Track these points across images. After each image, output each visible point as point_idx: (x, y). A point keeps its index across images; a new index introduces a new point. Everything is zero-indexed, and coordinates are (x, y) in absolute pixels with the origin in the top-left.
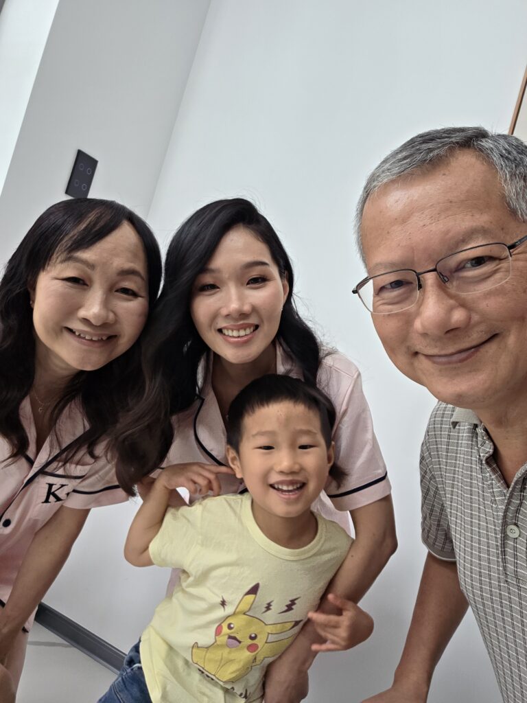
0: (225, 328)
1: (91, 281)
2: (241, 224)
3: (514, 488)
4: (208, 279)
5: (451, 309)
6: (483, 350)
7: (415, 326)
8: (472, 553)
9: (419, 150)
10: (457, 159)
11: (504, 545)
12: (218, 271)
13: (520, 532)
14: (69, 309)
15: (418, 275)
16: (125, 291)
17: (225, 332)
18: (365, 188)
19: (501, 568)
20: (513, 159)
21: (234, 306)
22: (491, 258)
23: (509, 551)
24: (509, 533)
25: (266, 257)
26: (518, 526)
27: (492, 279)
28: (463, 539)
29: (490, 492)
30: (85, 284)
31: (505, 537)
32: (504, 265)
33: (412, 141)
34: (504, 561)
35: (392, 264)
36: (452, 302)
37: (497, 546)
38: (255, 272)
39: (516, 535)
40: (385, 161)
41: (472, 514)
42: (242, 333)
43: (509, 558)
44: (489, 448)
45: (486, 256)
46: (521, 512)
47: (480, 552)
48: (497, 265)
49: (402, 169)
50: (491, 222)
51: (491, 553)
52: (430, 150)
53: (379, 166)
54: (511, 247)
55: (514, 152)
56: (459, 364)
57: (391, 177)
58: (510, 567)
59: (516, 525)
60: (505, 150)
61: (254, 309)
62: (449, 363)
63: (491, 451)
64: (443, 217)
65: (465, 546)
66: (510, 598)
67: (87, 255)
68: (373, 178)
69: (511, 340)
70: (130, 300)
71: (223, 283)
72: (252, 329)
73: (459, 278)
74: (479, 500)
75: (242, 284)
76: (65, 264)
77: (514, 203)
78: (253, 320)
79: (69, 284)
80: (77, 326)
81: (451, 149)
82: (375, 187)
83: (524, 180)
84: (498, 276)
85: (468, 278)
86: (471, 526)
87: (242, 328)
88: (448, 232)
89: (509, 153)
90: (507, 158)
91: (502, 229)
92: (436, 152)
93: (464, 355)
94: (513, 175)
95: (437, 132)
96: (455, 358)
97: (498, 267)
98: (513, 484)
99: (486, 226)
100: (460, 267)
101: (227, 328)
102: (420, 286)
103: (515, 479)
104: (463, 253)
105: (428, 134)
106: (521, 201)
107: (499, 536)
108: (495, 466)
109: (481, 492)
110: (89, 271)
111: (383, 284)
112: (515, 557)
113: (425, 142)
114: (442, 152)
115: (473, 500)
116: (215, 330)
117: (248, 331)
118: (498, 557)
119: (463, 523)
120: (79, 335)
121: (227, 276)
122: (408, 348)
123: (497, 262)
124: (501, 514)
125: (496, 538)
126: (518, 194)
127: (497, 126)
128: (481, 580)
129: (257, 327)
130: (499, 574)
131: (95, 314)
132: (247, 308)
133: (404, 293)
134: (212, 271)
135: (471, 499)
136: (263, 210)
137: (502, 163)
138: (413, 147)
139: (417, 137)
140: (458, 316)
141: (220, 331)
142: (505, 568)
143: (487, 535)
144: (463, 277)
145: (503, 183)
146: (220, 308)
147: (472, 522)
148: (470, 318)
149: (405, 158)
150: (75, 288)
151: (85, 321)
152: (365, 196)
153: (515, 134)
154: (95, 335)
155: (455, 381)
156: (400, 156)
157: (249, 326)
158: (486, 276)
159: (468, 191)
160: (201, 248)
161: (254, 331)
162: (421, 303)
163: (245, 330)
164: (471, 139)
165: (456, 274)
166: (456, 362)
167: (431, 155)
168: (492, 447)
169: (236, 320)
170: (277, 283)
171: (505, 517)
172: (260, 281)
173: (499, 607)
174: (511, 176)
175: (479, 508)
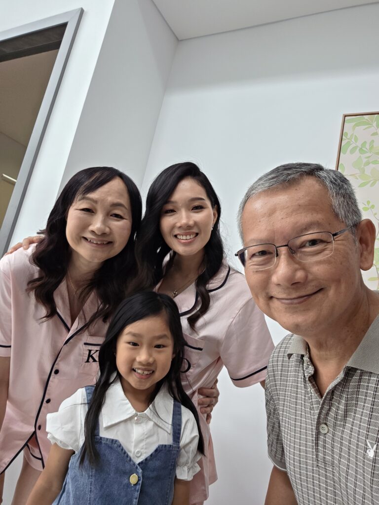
0: (178, 234)
1: (96, 210)
2: (189, 177)
3: (326, 397)
4: (169, 207)
5: (296, 270)
6: (313, 297)
7: (272, 280)
8: (294, 447)
9: (282, 174)
10: (304, 181)
11: (317, 439)
12: (175, 202)
13: (328, 429)
14: (83, 226)
15: (276, 248)
16: (117, 216)
17: (179, 237)
18: (247, 194)
19: (315, 457)
20: (338, 184)
21: (184, 221)
22: (322, 241)
23: (321, 443)
24: (321, 430)
25: (203, 195)
26: (327, 425)
27: (322, 254)
28: (289, 437)
29: (310, 402)
30: (93, 212)
31: (318, 433)
32: (329, 246)
33: (278, 169)
34: (317, 450)
35: (261, 240)
36: (297, 266)
37: (313, 440)
38: (197, 203)
39: (326, 432)
40: (260, 179)
41: (296, 419)
42: (188, 237)
43: (320, 448)
44: (311, 370)
45: (319, 240)
46: (330, 415)
47: (300, 446)
48: (326, 246)
49: (271, 184)
50: (323, 219)
51: (308, 446)
52: (289, 175)
53: (256, 182)
54: (334, 235)
55: (339, 181)
56: (298, 305)
57: (264, 189)
58: (321, 455)
59: (326, 424)
60: (334, 178)
61: (196, 224)
62: (292, 304)
63: (312, 372)
64: (294, 214)
65: (290, 442)
66: (319, 478)
67: (94, 195)
68: (252, 189)
69: (331, 292)
70: (119, 221)
71: (179, 209)
72: (194, 236)
73: (301, 252)
74: (302, 409)
75: (189, 210)
76: (82, 201)
77: (337, 210)
78: (195, 230)
79: (83, 212)
80: (88, 235)
81: (301, 175)
82: (253, 194)
83: (344, 197)
84: (326, 252)
85: (308, 252)
86: (295, 427)
87: (188, 235)
88: (297, 223)
89: (336, 181)
90: (334, 183)
91: (330, 224)
92: (292, 176)
93: (302, 299)
94: (337, 194)
95: (293, 164)
96: (295, 301)
97: (326, 247)
98: (325, 394)
99: (320, 221)
100: (302, 245)
101: (180, 235)
102: (277, 255)
103: (327, 391)
104: (305, 236)
105: (288, 165)
106: (341, 209)
107: (314, 433)
108: (314, 383)
109: (303, 403)
110: (94, 204)
111: (254, 253)
112: (324, 447)
113: (286, 169)
114: (296, 176)
115: (297, 409)
116: (173, 236)
117: (192, 237)
118: (313, 449)
119: (289, 426)
120: (90, 241)
121: (180, 205)
122: (267, 294)
123: (325, 244)
124: (316, 417)
125: (312, 434)
126: (340, 205)
127: (329, 164)
128: (300, 467)
129: (197, 234)
130: (313, 461)
131: (97, 228)
132: (191, 223)
133: (267, 259)
134: (173, 202)
135: (296, 408)
136: (203, 170)
137: (332, 186)
138: (278, 172)
139: (281, 166)
140: (300, 275)
141: (176, 236)
142: (317, 456)
143: (306, 433)
144: (304, 252)
145: (331, 197)
146: (176, 223)
147: (295, 424)
148: (307, 277)
149: (273, 178)
150: (87, 214)
151: (93, 232)
152: (246, 199)
153: (339, 170)
154: (99, 241)
155: (295, 316)
156: (270, 177)
157: (193, 233)
158: (318, 252)
159: (310, 200)
160: (166, 189)
161: (195, 237)
162: (277, 266)
163: (190, 236)
164: (313, 171)
165: (300, 250)
166: (296, 304)
167: (289, 177)
168: (313, 370)
169: (185, 230)
170: (209, 211)
171: (319, 418)
172: (199, 208)
173: (312, 486)
174: (336, 194)
175: (301, 414)
